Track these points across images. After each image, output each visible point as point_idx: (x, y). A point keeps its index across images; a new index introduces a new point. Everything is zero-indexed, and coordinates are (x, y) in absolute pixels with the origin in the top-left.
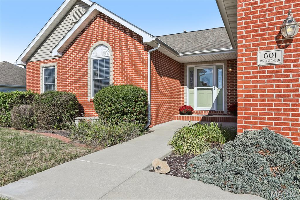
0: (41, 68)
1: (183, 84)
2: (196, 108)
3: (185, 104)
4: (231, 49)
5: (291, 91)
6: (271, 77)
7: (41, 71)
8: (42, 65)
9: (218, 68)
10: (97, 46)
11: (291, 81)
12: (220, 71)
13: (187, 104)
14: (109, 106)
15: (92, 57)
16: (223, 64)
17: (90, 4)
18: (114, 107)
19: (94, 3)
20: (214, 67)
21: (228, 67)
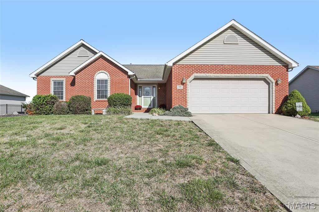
0: (51, 81)
1: (136, 94)
2: (143, 107)
3: (137, 105)
4: (161, 79)
5: (184, 96)
6: (180, 92)
7: (51, 83)
8: (52, 79)
9: (154, 87)
10: (100, 73)
11: (184, 93)
12: (154, 89)
13: (138, 104)
14: (119, 102)
15: (96, 78)
16: (156, 85)
17: (98, 52)
18: (121, 102)
19: (100, 52)
20: (152, 87)
21: (158, 87)
